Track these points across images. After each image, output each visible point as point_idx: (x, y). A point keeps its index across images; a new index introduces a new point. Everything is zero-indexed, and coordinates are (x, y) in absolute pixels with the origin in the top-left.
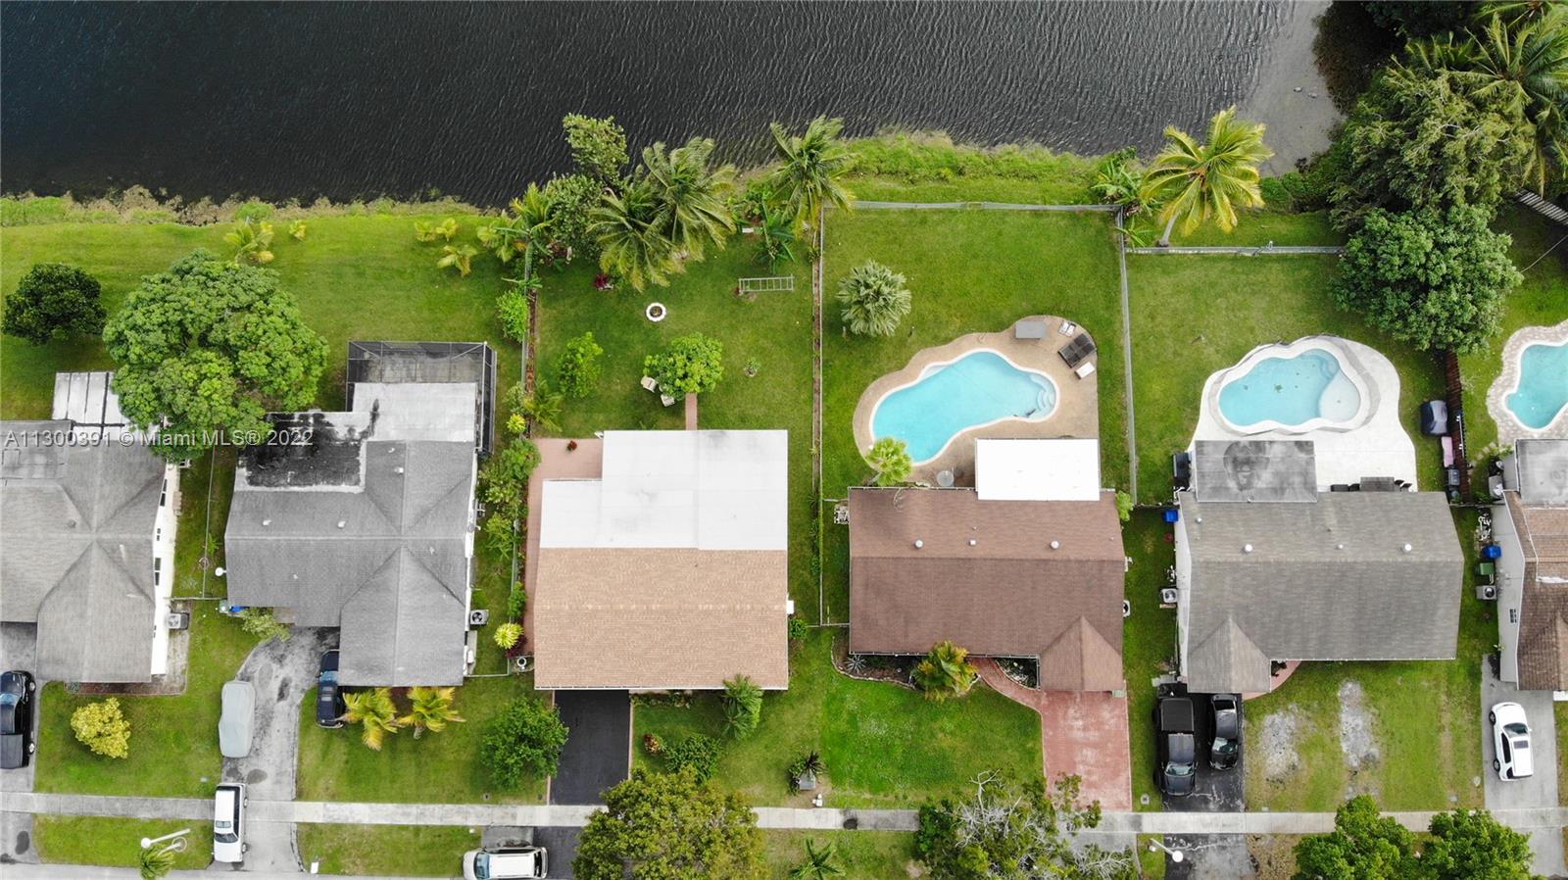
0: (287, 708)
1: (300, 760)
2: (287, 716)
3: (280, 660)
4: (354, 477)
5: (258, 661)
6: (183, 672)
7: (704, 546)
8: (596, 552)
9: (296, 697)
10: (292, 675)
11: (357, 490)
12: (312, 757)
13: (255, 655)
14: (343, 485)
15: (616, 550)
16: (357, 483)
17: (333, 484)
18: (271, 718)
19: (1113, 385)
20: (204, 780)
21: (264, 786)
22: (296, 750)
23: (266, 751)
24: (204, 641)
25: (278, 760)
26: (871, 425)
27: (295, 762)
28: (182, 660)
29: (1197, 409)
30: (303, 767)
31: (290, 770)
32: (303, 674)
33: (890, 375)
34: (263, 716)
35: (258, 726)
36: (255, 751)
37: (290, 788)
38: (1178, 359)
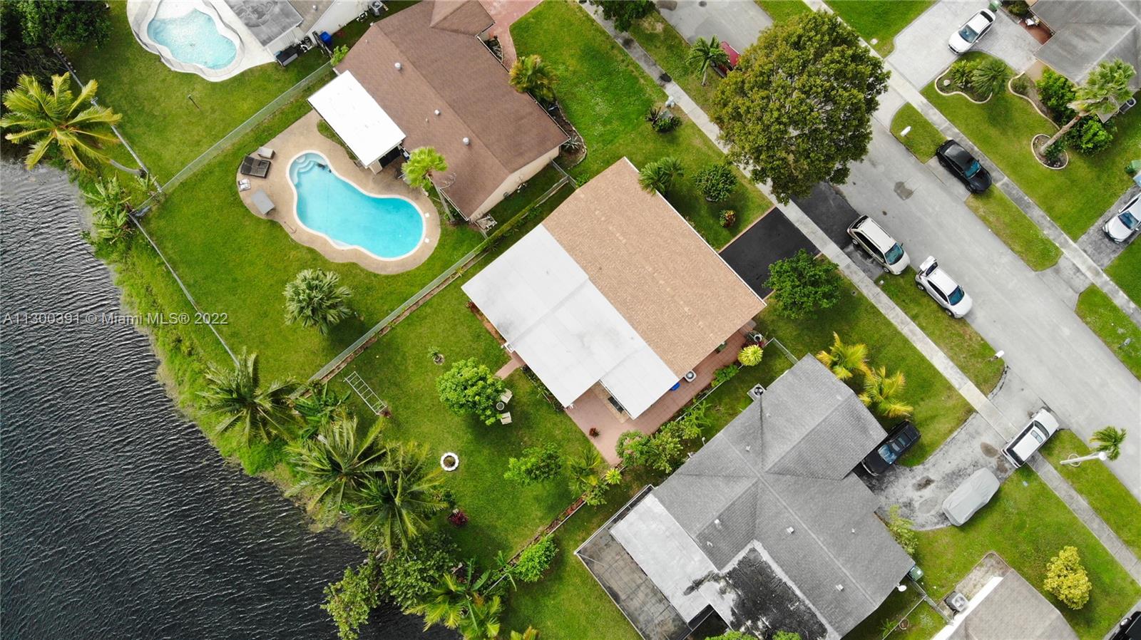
0: (932, 470)
1: (951, 432)
2: (936, 465)
3: (909, 505)
4: (752, 556)
5: (925, 520)
6: (981, 565)
7: (583, 276)
8: (649, 341)
9: (919, 472)
10: (910, 488)
11: (757, 545)
12: (942, 425)
13: (923, 526)
14: (764, 559)
15: (636, 329)
16: (753, 550)
17: (770, 567)
18: (947, 475)
19: (264, 131)
20: (1025, 484)
21: (988, 439)
22: (948, 440)
23: (969, 459)
24: (950, 571)
25: (966, 445)
26: (412, 253)
27: (955, 433)
28: (975, 574)
29: (243, 74)
30: (953, 425)
31: (963, 432)
32: (902, 480)
33: (366, 268)
34: (952, 482)
35: (961, 480)
36: (976, 465)
37: (973, 421)
38: (216, 107)
